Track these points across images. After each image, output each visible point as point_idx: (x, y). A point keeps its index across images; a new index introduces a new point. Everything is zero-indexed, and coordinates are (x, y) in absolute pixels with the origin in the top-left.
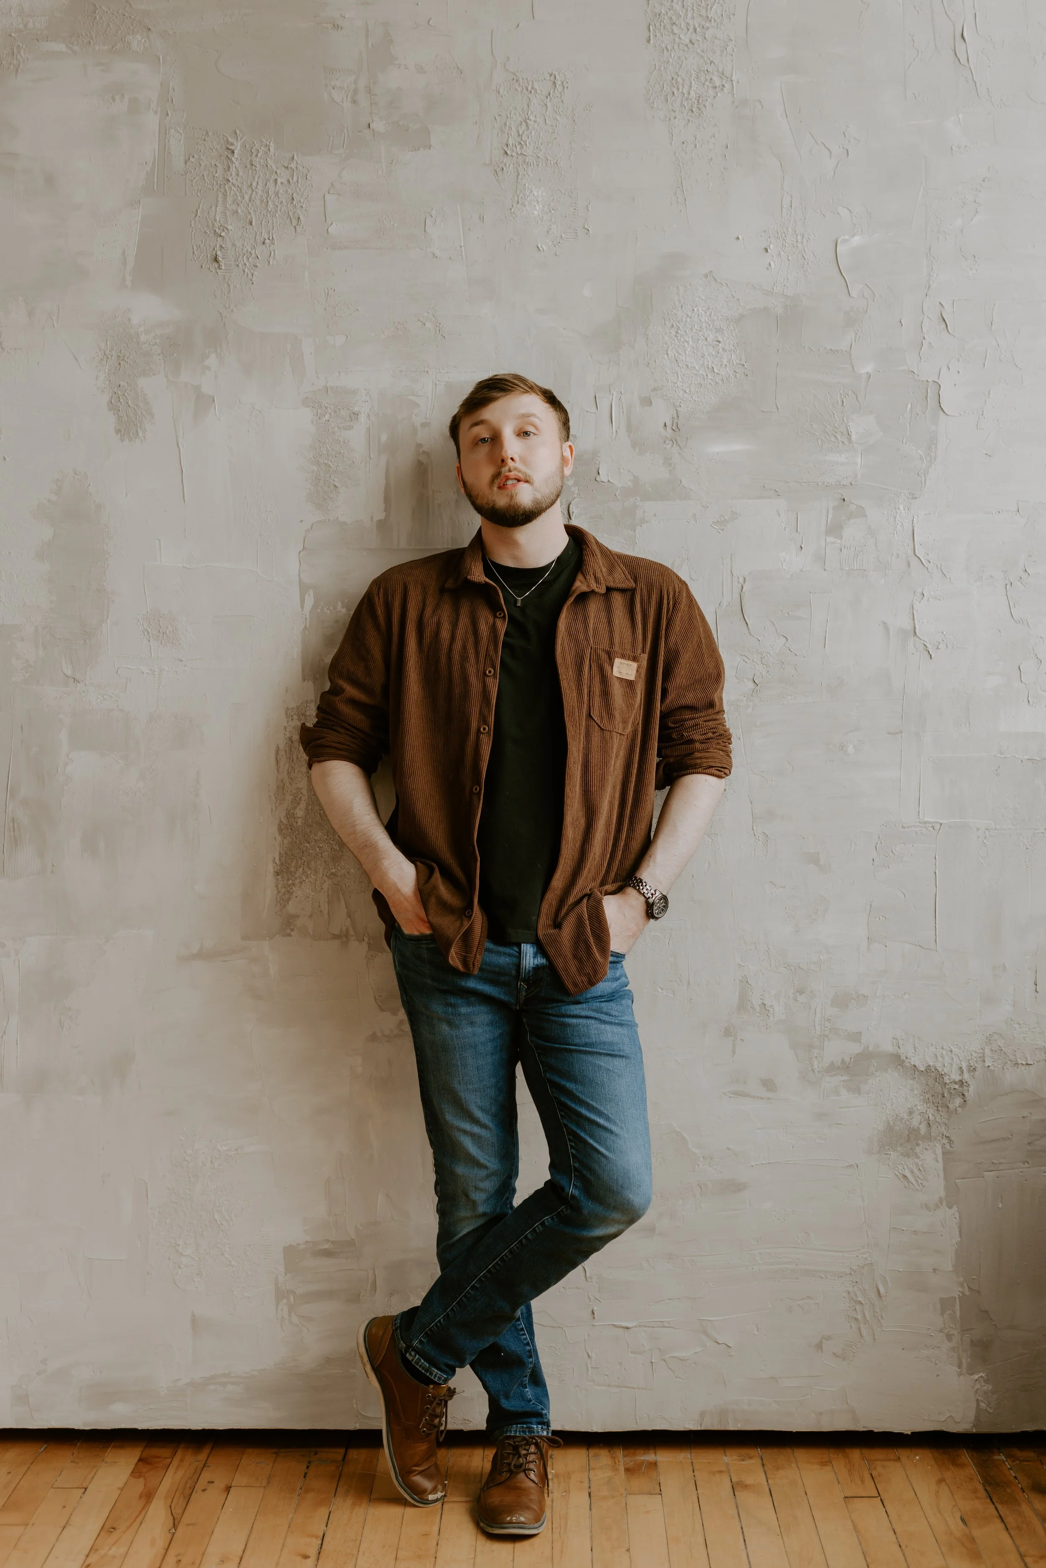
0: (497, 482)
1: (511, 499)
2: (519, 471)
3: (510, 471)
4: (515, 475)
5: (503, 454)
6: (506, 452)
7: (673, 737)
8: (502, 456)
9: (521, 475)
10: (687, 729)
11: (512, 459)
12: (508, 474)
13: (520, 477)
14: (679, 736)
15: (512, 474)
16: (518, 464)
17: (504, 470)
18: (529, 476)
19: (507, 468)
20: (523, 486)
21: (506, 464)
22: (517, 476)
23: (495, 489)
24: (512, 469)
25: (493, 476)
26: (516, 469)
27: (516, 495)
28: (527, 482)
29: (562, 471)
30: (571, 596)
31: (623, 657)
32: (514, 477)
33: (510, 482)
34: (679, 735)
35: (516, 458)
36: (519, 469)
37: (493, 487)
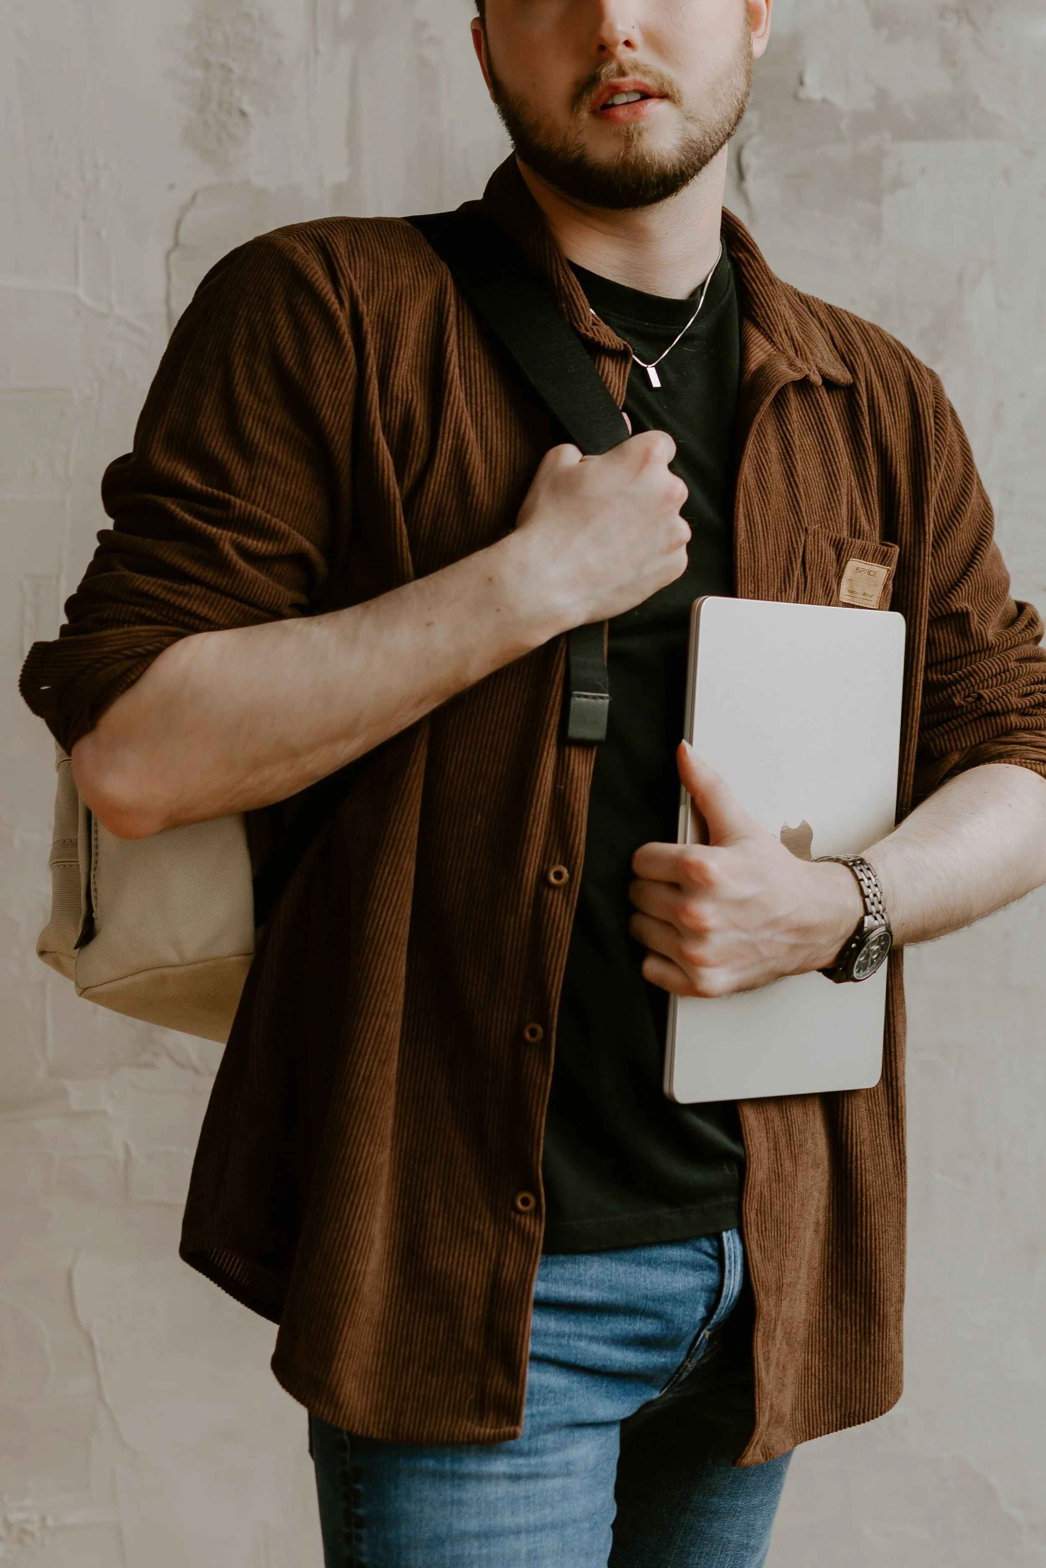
0: (589, 100)
1: (628, 148)
2: (645, 73)
3: (622, 73)
4: (636, 83)
5: (605, 33)
6: (611, 28)
7: (956, 701)
8: (601, 38)
9: (649, 82)
10: (982, 682)
11: (627, 43)
12: (616, 80)
13: (646, 86)
14: (969, 699)
15: (628, 81)
16: (642, 55)
17: (608, 70)
18: (670, 84)
19: (614, 66)
20: (655, 108)
21: (611, 56)
22: (640, 83)
23: (585, 115)
24: (627, 68)
25: (577, 83)
26: (636, 67)
27: (640, 134)
28: (664, 96)
29: (749, 44)
30: (768, 394)
31: (863, 555)
32: (632, 88)
33: (621, 99)
34: (969, 696)
35: (637, 37)
36: (645, 66)
37: (579, 110)
